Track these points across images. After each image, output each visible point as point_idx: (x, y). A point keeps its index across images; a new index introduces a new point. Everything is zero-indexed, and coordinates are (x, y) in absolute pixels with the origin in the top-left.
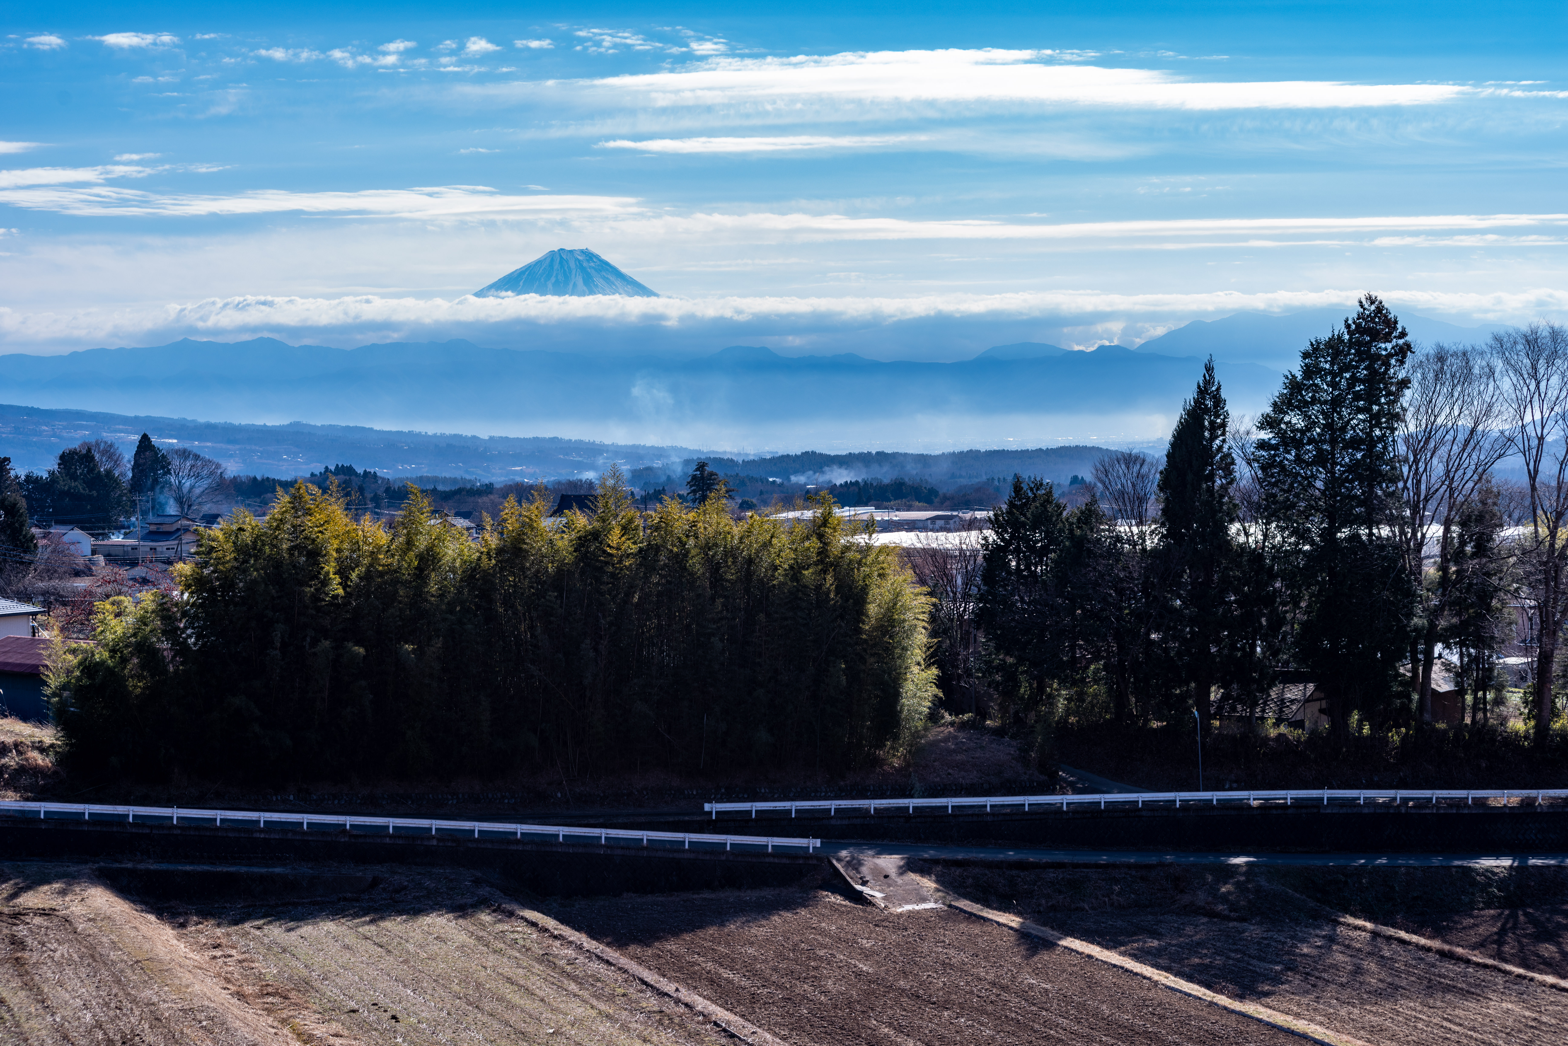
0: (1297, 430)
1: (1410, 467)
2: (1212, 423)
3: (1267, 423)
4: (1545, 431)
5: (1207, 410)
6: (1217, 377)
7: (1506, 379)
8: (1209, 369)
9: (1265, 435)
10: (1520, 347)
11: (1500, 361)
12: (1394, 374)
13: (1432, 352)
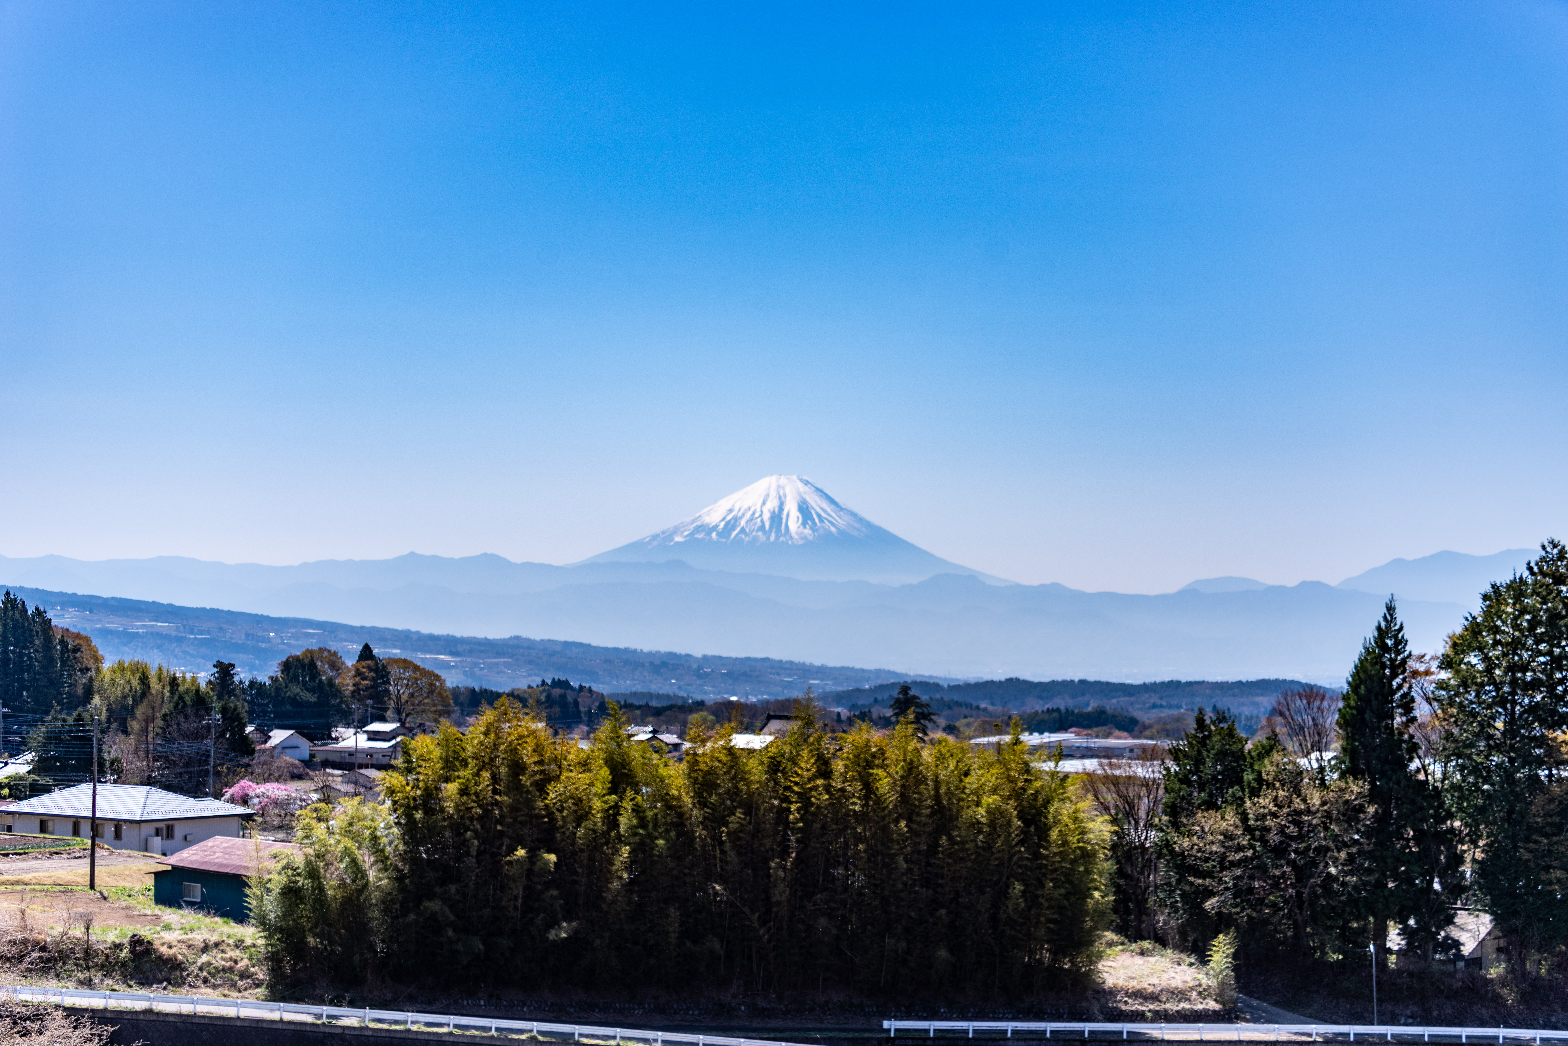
0: (1478, 671)
2: (1393, 661)
3: (1446, 663)
5: (1387, 650)
6: (1399, 617)
8: (1390, 609)
9: (1446, 676)
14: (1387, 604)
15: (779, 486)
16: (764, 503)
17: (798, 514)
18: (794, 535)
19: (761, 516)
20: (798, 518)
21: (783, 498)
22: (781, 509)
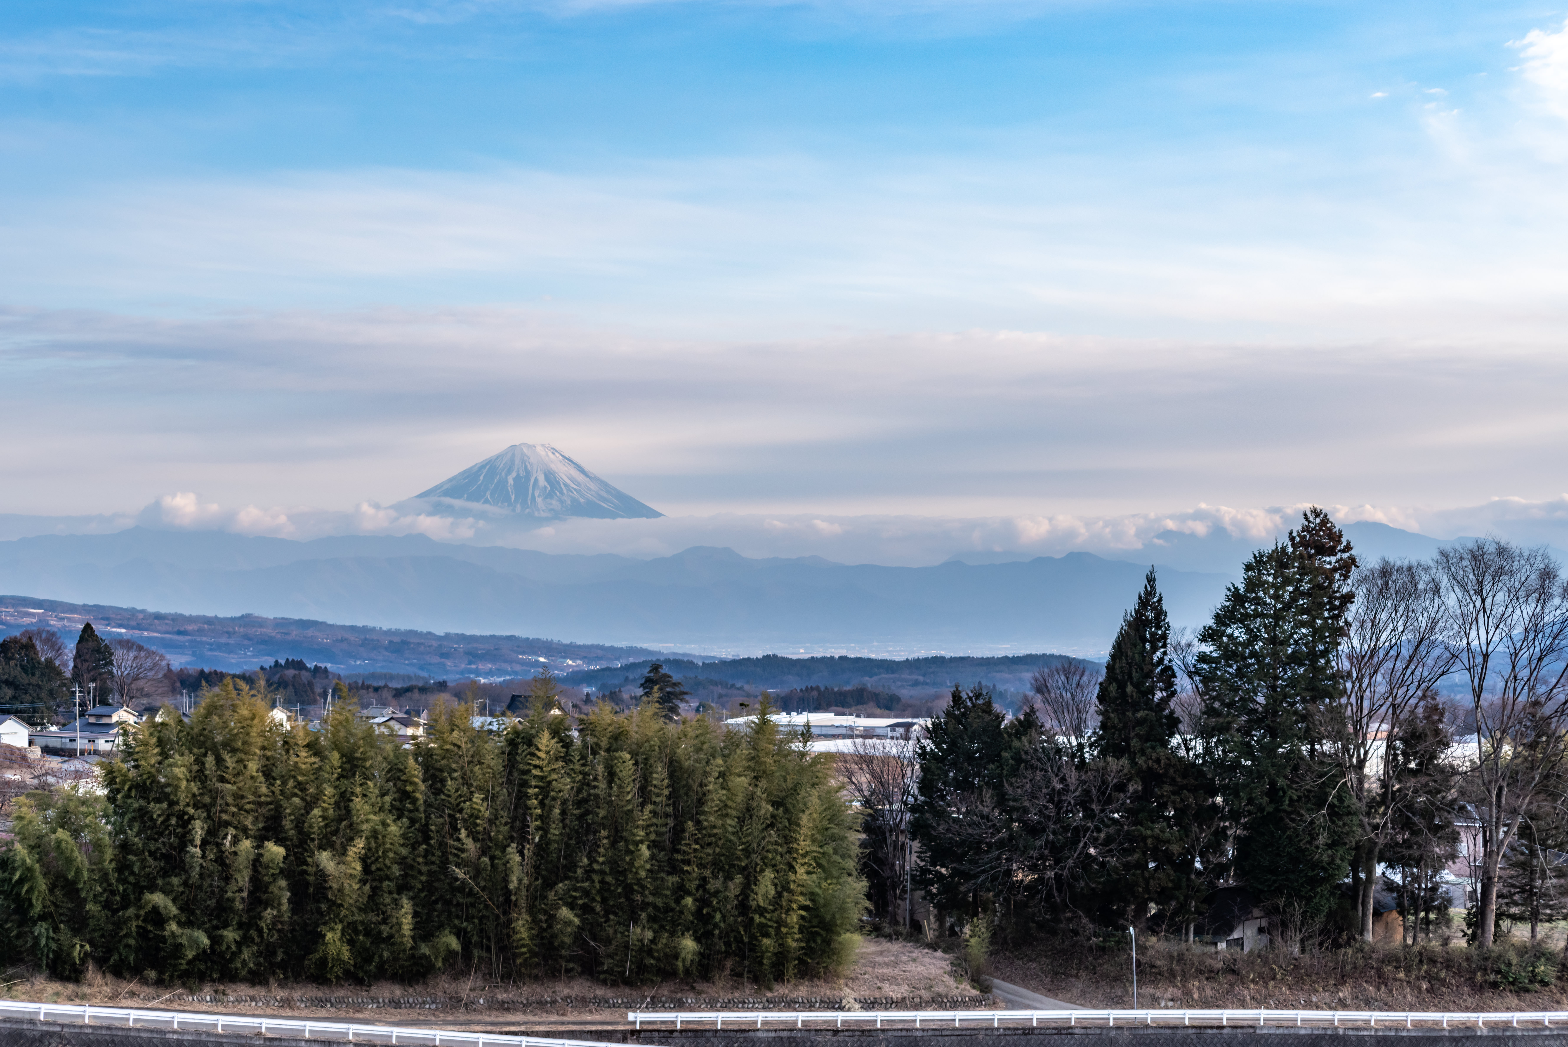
0: (1240, 643)
1: (1353, 683)
2: (1153, 635)
3: (1208, 635)
4: (1490, 649)
5: (1147, 623)
6: (1160, 587)
7: (1452, 595)
8: (1151, 580)
9: (1207, 648)
10: (1466, 563)
11: (1445, 577)
12: (1339, 587)
13: (1377, 566)
14: (1147, 576)
17: (546, 484)
20: (545, 488)
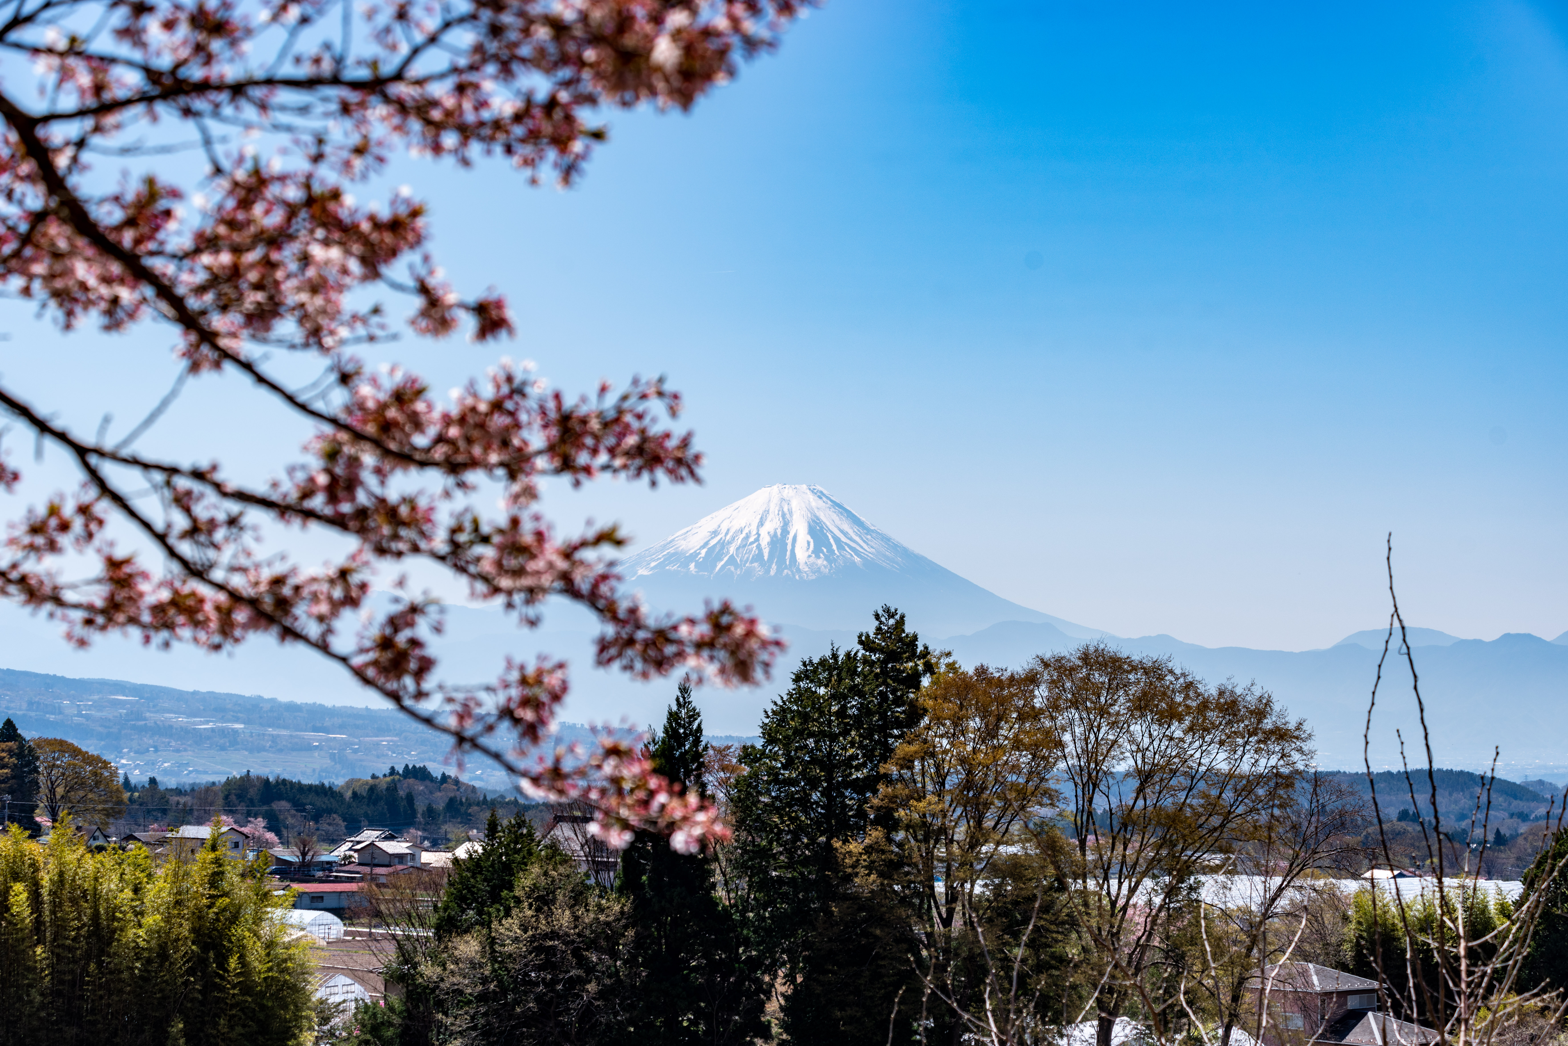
15: (783, 499)
16: (761, 523)
17: (809, 538)
18: (802, 567)
19: (757, 540)
20: (808, 543)
21: (788, 516)
22: (785, 531)
